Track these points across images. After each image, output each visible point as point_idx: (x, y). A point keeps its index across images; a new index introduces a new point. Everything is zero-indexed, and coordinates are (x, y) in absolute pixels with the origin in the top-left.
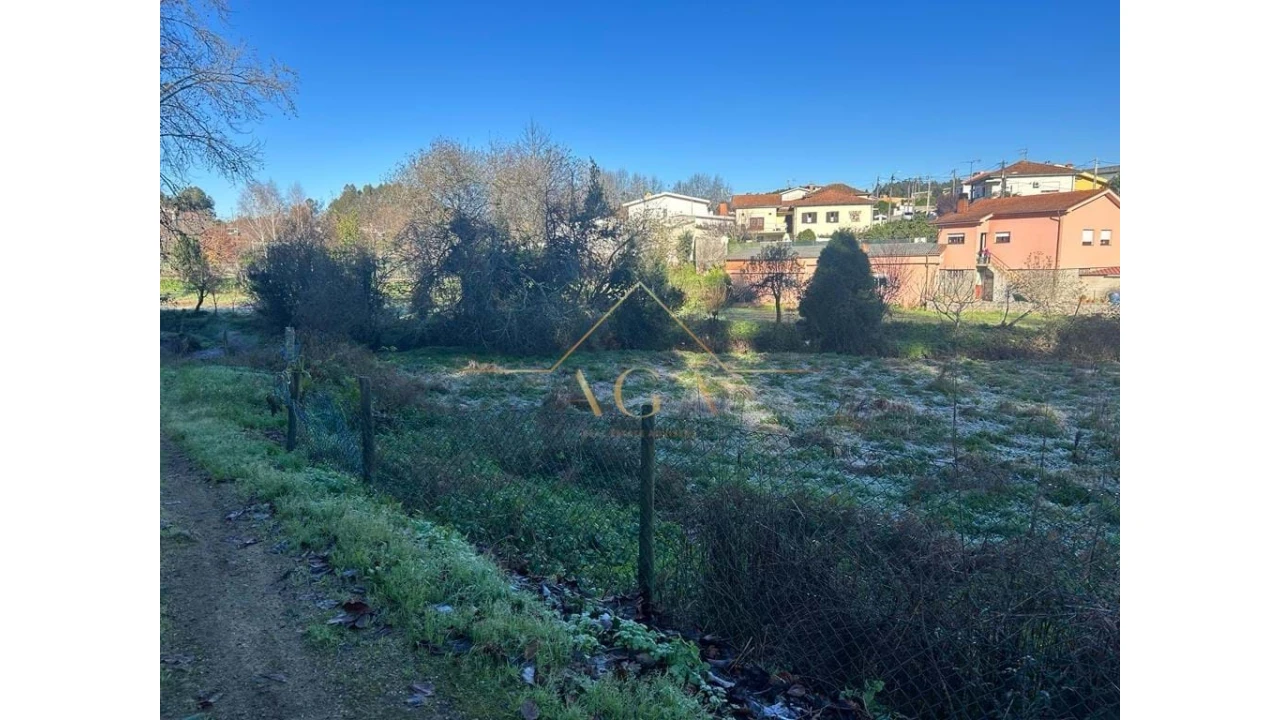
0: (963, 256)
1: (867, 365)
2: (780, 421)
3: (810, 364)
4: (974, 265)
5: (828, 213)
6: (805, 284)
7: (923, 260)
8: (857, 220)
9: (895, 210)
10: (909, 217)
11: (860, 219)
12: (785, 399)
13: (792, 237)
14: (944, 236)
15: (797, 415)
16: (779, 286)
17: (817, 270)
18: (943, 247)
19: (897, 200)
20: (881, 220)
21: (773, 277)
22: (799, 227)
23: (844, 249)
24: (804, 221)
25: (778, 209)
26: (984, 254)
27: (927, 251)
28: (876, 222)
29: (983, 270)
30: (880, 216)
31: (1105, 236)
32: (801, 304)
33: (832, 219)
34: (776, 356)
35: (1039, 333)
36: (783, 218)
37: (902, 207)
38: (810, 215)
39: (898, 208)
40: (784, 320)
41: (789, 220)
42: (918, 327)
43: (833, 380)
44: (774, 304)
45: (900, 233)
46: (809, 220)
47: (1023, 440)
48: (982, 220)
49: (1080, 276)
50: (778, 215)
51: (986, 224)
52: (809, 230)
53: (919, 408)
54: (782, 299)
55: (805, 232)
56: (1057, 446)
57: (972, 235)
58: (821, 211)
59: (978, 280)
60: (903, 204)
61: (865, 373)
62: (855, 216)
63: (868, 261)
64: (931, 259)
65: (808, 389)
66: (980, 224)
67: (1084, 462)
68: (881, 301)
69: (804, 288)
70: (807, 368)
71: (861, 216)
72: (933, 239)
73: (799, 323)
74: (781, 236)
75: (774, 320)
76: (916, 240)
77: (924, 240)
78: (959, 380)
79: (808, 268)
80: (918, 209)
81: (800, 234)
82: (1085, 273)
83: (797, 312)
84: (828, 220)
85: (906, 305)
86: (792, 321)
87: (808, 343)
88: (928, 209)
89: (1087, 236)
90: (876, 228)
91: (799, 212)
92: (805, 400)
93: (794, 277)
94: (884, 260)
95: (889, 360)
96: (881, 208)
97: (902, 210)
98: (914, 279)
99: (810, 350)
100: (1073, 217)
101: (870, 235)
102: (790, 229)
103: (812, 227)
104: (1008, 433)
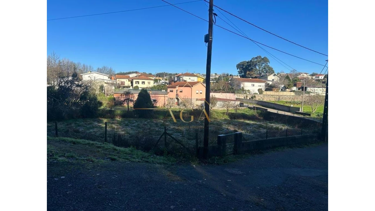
0: (173, 95)
1: (149, 121)
3: (136, 121)
4: (175, 97)
5: (142, 82)
6: (135, 101)
7: (164, 96)
8: (150, 84)
9: (160, 81)
10: (163, 84)
13: (133, 87)
14: (169, 90)
16: (128, 102)
17: (138, 98)
18: (169, 92)
19: (161, 79)
20: (156, 84)
21: (127, 99)
22: (135, 85)
24: (136, 83)
25: (129, 80)
26: (177, 95)
27: (165, 93)
28: (154, 85)
29: (177, 98)
30: (156, 83)
31: (201, 92)
32: (134, 106)
33: (143, 83)
34: (127, 119)
35: (186, 113)
36: (130, 82)
38: (137, 82)
40: (130, 110)
41: (132, 83)
42: (162, 112)
43: (140, 124)
44: (127, 106)
45: (159, 89)
46: (137, 83)
48: (177, 87)
49: (196, 100)
50: (129, 81)
51: (177, 88)
52: (137, 86)
54: (129, 105)
55: (136, 86)
57: (175, 90)
58: (140, 81)
59: (176, 101)
61: (148, 122)
62: (149, 83)
63: (150, 95)
64: (166, 96)
66: (176, 88)
68: (153, 105)
69: (135, 102)
70: (135, 122)
71: (151, 83)
72: (166, 91)
73: (134, 111)
74: (130, 87)
75: (127, 110)
76: (163, 91)
77: (164, 91)
78: (167, 123)
79: (136, 97)
81: (135, 87)
82: (197, 100)
83: (133, 108)
84: (142, 84)
85: (160, 106)
86: (132, 110)
87: (136, 116)
89: (197, 92)
90: (154, 86)
91: (134, 81)
93: (132, 99)
94: (154, 95)
95: (154, 119)
96: (156, 81)
97: (162, 82)
98: (160, 101)
99: (136, 118)
100: (194, 88)
101: (152, 89)
102: (132, 85)
103: (138, 85)
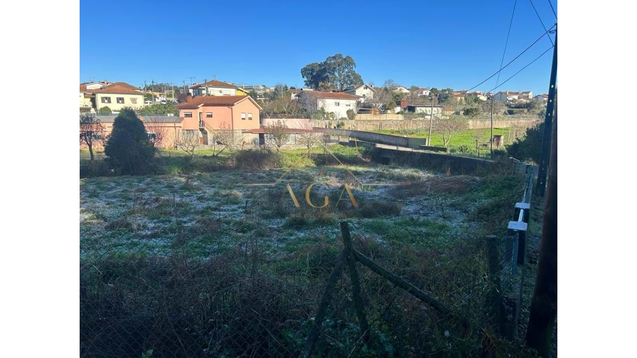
0: (192, 123)
1: (148, 180)
2: (98, 217)
3: (114, 182)
4: (198, 127)
5: (117, 98)
6: (107, 138)
7: (173, 125)
8: (135, 103)
9: (157, 99)
10: (164, 103)
11: (137, 103)
12: (100, 204)
13: (96, 110)
14: (182, 113)
15: (109, 212)
16: (90, 139)
17: (113, 130)
18: (182, 119)
19: (157, 94)
20: (149, 104)
21: (85, 134)
22: (100, 105)
23: (129, 118)
24: (103, 101)
25: (85, 94)
26: (202, 123)
27: (175, 120)
28: (146, 104)
29: (202, 130)
30: (149, 101)
31: (250, 116)
32: (106, 149)
33: (120, 101)
34: (92, 180)
35: (228, 158)
36: (89, 99)
37: (160, 98)
38: (106, 98)
39: (158, 98)
40: (96, 158)
41: (93, 100)
42: (174, 159)
43: (130, 190)
44: (88, 149)
45: (160, 111)
46: (106, 101)
47: (226, 207)
48: (199, 106)
49: (243, 133)
50: (85, 97)
51: (201, 108)
52: (107, 107)
53: (178, 199)
54: (93, 147)
55: (104, 108)
56: (239, 208)
57: (195, 113)
58: (113, 97)
59: (201, 135)
60: (160, 96)
61: (148, 184)
62: (134, 101)
63: (143, 125)
64: (177, 125)
65: (114, 197)
66: (198, 108)
67: (250, 213)
68: (153, 146)
69: (107, 140)
70: (113, 185)
71: (137, 101)
72: (177, 114)
73: (106, 160)
74: (89, 110)
75: (89, 159)
76: (169, 115)
77: (172, 115)
78: (195, 183)
79: (108, 129)
80: (168, 99)
81: (101, 109)
82: (244, 132)
83: (104, 154)
84: (118, 102)
85: (167, 148)
86: (101, 159)
87: (113, 170)
88: (173, 99)
89: (243, 116)
90: (147, 107)
91: (99, 97)
92: (113, 203)
93: (100, 134)
94: (152, 125)
95: (160, 176)
96: (148, 97)
97: (160, 99)
98: (169, 134)
99: (114, 174)
100: (237, 106)
101: (143, 112)
102: (94, 106)
103: (109, 105)
104: (220, 205)
